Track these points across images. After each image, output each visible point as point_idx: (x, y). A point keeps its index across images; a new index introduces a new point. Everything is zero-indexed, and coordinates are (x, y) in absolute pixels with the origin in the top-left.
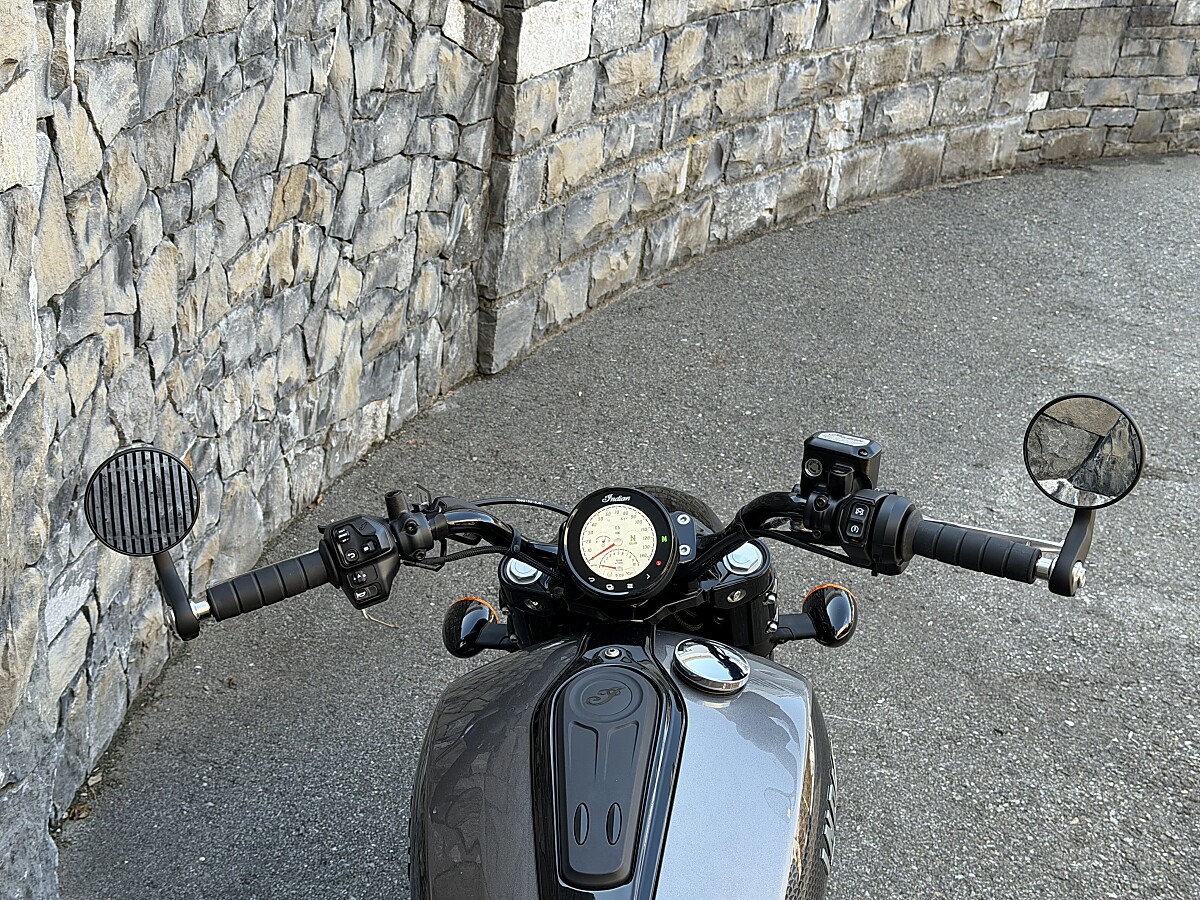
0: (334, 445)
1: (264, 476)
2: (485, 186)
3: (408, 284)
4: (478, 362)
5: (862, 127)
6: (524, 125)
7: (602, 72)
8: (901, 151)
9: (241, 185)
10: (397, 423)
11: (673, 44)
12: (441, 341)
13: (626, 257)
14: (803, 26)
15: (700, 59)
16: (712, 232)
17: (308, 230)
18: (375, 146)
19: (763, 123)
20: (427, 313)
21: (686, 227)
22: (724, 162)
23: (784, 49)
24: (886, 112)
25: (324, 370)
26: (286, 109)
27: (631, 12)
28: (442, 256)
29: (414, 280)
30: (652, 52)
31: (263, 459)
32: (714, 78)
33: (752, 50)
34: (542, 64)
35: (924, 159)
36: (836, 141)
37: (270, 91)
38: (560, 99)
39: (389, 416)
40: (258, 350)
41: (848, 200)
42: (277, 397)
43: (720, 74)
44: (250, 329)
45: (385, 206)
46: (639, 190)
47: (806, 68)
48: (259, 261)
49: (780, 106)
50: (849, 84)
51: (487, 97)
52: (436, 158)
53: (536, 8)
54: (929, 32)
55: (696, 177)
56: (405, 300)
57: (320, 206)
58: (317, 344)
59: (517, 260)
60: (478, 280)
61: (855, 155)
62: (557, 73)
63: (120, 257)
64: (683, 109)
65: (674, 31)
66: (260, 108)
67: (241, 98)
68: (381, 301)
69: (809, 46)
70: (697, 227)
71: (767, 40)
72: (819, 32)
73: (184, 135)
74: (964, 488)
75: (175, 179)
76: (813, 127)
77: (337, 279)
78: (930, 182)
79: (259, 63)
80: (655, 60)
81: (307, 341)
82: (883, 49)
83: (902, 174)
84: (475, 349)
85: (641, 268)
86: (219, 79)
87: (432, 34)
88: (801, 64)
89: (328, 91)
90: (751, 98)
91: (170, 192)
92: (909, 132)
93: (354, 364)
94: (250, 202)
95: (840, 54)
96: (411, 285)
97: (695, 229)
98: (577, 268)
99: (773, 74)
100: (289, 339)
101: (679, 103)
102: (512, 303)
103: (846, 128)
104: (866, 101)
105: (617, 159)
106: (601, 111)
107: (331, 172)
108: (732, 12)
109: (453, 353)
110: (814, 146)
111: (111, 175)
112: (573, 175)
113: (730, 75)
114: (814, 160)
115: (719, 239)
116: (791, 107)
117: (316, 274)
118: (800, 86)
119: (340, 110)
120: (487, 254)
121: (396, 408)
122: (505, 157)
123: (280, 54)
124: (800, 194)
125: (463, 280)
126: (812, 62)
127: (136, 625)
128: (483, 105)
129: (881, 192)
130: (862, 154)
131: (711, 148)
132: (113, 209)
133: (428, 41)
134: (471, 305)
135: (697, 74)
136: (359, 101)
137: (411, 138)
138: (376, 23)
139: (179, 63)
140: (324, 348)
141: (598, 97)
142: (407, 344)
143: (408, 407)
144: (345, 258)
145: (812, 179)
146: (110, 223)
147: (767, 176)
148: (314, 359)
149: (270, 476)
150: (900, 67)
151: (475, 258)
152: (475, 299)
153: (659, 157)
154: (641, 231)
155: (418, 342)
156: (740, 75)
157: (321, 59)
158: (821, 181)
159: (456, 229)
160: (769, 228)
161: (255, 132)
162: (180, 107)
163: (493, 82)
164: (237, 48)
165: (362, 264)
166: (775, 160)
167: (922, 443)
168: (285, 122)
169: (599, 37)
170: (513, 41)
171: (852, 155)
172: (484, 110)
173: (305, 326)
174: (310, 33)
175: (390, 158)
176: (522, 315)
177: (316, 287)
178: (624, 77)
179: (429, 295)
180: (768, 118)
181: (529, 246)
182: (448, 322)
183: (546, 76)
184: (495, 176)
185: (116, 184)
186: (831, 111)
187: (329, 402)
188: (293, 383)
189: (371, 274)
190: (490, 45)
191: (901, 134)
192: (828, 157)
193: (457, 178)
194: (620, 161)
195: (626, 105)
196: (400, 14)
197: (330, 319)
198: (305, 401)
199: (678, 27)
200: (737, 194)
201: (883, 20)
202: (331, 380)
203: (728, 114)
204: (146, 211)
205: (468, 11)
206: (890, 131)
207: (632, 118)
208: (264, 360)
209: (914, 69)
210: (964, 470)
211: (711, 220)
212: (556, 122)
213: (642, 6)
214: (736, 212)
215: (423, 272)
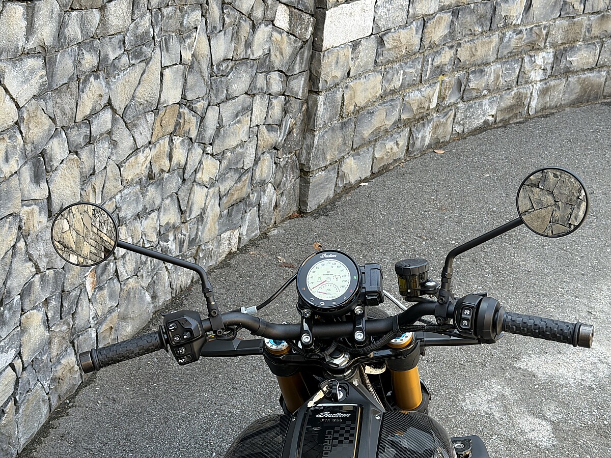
0: (201, 256)
1: (151, 277)
2: (303, 109)
3: (252, 165)
4: (300, 205)
5: (553, 67)
6: (327, 74)
7: (381, 42)
8: (578, 81)
9: (129, 119)
10: (245, 241)
11: (428, 24)
12: (275, 195)
13: (397, 144)
14: (515, 11)
15: (447, 32)
16: (454, 129)
17: (179, 141)
18: (227, 90)
19: (489, 66)
20: (265, 180)
21: (436, 127)
22: (462, 89)
23: (503, 24)
24: (568, 59)
25: (193, 216)
26: (162, 74)
27: (400, 7)
28: (275, 148)
29: (256, 162)
30: (414, 29)
31: (149, 268)
32: (456, 42)
33: (482, 25)
34: (340, 39)
35: (592, 86)
36: (536, 75)
37: (149, 66)
38: (352, 58)
39: (240, 238)
40: (145, 209)
41: (543, 109)
42: (159, 234)
43: (461, 40)
44: (138, 198)
45: (235, 124)
46: (405, 107)
47: (517, 35)
48: (144, 160)
49: (499, 56)
50: (545, 43)
51: (305, 59)
52: (270, 94)
53: (336, 8)
54: (598, 13)
55: (444, 98)
56: (250, 174)
57: (187, 127)
58: (188, 202)
59: (323, 150)
60: (299, 161)
61: (548, 84)
62: (350, 44)
63: (35, 168)
64: (435, 60)
65: (430, 17)
66: (142, 76)
67: (128, 71)
68: (232, 176)
69: (519, 22)
70: (444, 126)
71: (492, 19)
72: (526, 14)
73: (84, 96)
74: (576, 297)
75: (77, 121)
76: (521, 68)
77: (202, 166)
78: (596, 98)
79: (141, 50)
80: (416, 34)
81: (181, 201)
82: (567, 23)
83: (578, 94)
84: (297, 199)
85: (407, 150)
86: (110, 62)
87: (266, 26)
88: (514, 32)
89: (192, 63)
90: (481, 53)
91: (74, 128)
92: (583, 70)
93: (214, 210)
94: (136, 128)
95: (540, 26)
96: (254, 165)
97: (442, 128)
98: (364, 152)
99: (495, 38)
100: (167, 201)
101: (433, 57)
102: (320, 173)
103: (543, 68)
104: (556, 52)
105: (391, 90)
106: (381, 64)
107: (196, 107)
108: (469, 4)
109: (283, 202)
110: (522, 79)
111: (25, 123)
112: (361, 100)
113: (467, 40)
114: (522, 87)
115: (459, 133)
116: (507, 57)
117: (186, 164)
118: (513, 45)
119: (201, 72)
120: (305, 146)
121: (245, 233)
122: (316, 92)
123: (157, 44)
124: (511, 106)
125: (289, 161)
126: (521, 31)
127: (55, 368)
128: (302, 64)
129: (564, 104)
130: (552, 83)
131: (454, 81)
132: (27, 142)
133: (263, 31)
134: (295, 175)
135: (444, 40)
136: (215, 67)
137: (252, 85)
138: (226, 22)
139: (78, 55)
140: (192, 204)
141: (379, 56)
142: (251, 198)
143: (253, 232)
144: (208, 154)
145: (519, 97)
146: (25, 150)
147: (490, 97)
148: (185, 211)
149: (155, 277)
150: (578, 33)
151: (297, 148)
152: (298, 171)
153: (419, 88)
154: (407, 129)
155: (259, 197)
156: (473, 40)
157: (187, 45)
158: (525, 99)
159: (284, 133)
160: (491, 126)
161: (138, 89)
162: (80, 80)
163: (309, 50)
164: (124, 43)
165: (219, 157)
166: (496, 88)
167: (556, 266)
168: (161, 81)
169: (379, 22)
170: (321, 27)
171: (546, 84)
172: (303, 66)
173: (179, 193)
174: (179, 31)
175: (237, 97)
176: (327, 179)
177: (186, 171)
178: (395, 44)
179: (265, 170)
180: (492, 64)
181: (331, 141)
182: (279, 185)
183: (343, 46)
184: (310, 103)
185: (29, 128)
186: (533, 59)
187: (197, 233)
188: (171, 225)
189: (225, 162)
190: (306, 30)
191: (578, 71)
192: (530, 85)
193: (285, 105)
194: (393, 92)
195: (397, 60)
196: (244, 16)
197: (197, 188)
198: (180, 234)
199: (432, 15)
200: (471, 107)
201: (567, 6)
202: (198, 221)
203: (465, 62)
204: (55, 141)
205: (291, 12)
206: (571, 70)
207: (401, 67)
208: (149, 214)
209: (587, 34)
210: (579, 285)
211: (453, 122)
212: (350, 71)
213: (408, 3)
214: (470, 117)
215: (262, 158)
